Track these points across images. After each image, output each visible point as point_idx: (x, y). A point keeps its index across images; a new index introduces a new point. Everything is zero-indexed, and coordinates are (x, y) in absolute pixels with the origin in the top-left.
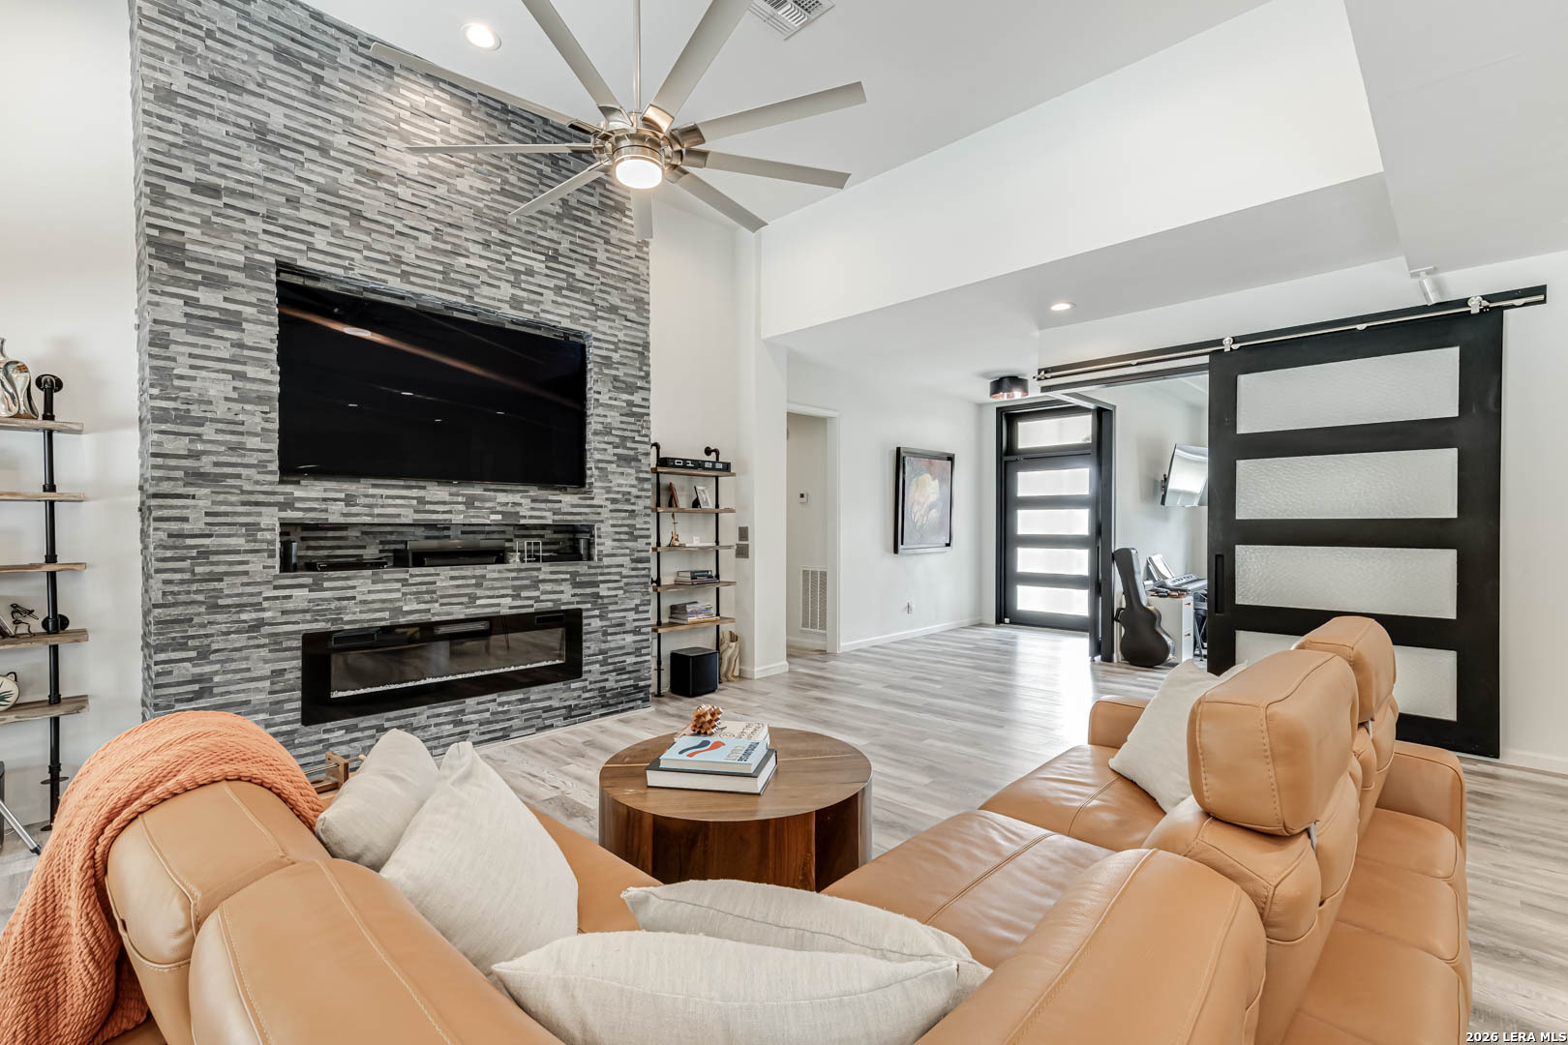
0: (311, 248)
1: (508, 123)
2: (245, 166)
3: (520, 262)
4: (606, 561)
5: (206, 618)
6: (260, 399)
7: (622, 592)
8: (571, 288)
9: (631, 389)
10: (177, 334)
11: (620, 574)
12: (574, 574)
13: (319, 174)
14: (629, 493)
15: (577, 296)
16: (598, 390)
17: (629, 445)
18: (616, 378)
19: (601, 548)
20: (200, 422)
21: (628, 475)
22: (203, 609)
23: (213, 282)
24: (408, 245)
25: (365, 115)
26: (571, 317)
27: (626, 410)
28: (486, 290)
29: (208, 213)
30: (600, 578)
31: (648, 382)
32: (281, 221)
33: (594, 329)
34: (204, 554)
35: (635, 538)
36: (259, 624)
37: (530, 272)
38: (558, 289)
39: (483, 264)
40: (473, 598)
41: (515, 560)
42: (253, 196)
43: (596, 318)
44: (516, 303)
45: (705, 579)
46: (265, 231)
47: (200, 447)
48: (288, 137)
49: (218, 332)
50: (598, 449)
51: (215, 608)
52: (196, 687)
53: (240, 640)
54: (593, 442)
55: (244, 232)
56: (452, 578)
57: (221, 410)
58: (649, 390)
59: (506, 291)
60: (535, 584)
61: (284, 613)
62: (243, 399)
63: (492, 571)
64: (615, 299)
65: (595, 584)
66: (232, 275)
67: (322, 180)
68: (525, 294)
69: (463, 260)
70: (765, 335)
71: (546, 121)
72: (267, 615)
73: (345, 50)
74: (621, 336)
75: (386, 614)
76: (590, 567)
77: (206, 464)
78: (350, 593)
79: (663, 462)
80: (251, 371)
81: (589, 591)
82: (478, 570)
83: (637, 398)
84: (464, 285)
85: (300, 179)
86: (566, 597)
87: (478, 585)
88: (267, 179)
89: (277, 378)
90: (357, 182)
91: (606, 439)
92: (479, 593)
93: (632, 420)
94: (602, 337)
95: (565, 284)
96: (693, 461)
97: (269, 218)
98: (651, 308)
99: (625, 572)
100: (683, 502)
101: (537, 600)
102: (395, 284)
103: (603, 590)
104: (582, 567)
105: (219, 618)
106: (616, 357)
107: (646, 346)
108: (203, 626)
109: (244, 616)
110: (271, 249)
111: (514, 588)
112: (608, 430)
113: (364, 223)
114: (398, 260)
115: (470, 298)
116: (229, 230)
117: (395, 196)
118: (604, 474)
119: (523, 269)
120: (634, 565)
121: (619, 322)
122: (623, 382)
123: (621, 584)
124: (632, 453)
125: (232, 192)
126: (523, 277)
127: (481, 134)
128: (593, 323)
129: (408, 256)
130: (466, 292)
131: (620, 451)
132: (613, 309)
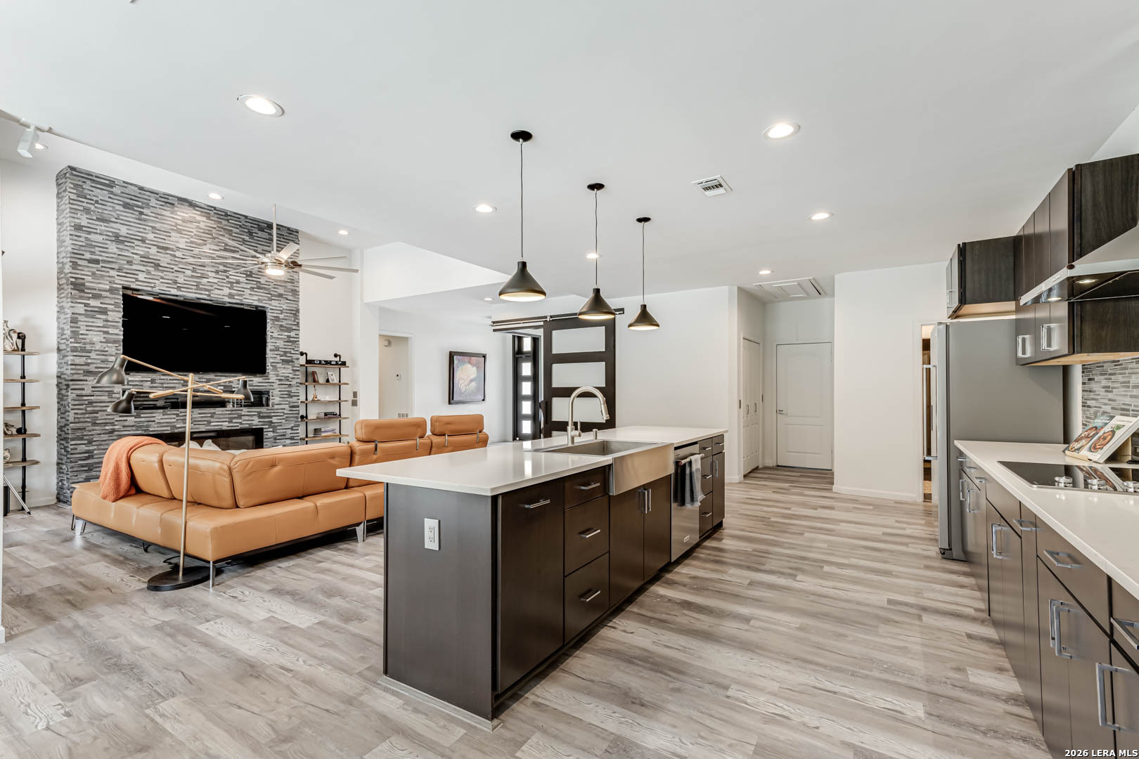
0: (137, 280)
1: (228, 220)
2: (110, 250)
3: (233, 279)
4: (276, 407)
5: (92, 428)
6: (115, 342)
7: (284, 421)
8: (259, 288)
9: (290, 330)
10: (81, 318)
11: (283, 412)
12: (260, 413)
13: (141, 250)
14: (288, 377)
15: (262, 291)
16: (272, 331)
17: (288, 355)
18: (281, 326)
19: (273, 401)
20: (90, 351)
21: (288, 368)
22: (90, 424)
23: (96, 297)
24: (181, 275)
25: (161, 225)
26: (259, 300)
27: (287, 340)
28: (216, 292)
29: (94, 270)
30: (273, 414)
31: (299, 327)
32: (124, 271)
33: (270, 305)
34: (91, 403)
35: (292, 397)
36: (112, 431)
37: (238, 282)
38: (252, 289)
39: (216, 281)
40: (209, 422)
41: (230, 406)
42: (112, 262)
43: (271, 300)
44: (231, 296)
45: (332, 416)
46: (118, 275)
47: (89, 361)
48: (127, 237)
49: (98, 316)
50: (271, 357)
51: (94, 424)
52: (87, 455)
53: (105, 437)
54: (269, 354)
55: (109, 276)
56: (199, 414)
57: (98, 347)
58: (299, 330)
59: (226, 291)
60: (240, 416)
61: (124, 426)
62: (107, 342)
63: (219, 411)
64: (281, 291)
65: (271, 417)
66: (104, 294)
67: (142, 253)
68: (235, 292)
69: (205, 279)
70: (365, 301)
71: (246, 217)
72: (116, 427)
73: (153, 200)
74: (284, 307)
75: (169, 428)
76: (267, 409)
77: (92, 368)
78: (152, 419)
79: (309, 362)
80: (111, 331)
81: (267, 420)
82: (212, 410)
83: (293, 334)
84: (206, 290)
85: (133, 253)
86: (256, 422)
87: (212, 417)
88: (119, 255)
89: (122, 333)
90: (158, 252)
91: (276, 353)
92: (212, 420)
93: (290, 344)
94: (273, 308)
95: (255, 286)
96: (325, 361)
97: (120, 270)
98: (300, 294)
99: (286, 412)
100: (321, 380)
101: (241, 423)
102: (174, 292)
103: (274, 420)
104: (263, 410)
105: (96, 428)
106: (281, 316)
107: (298, 311)
108: (90, 431)
109: (107, 428)
110: (120, 282)
111: (229, 418)
112: (277, 349)
113: (160, 268)
114: (176, 282)
115: (209, 295)
116: (103, 276)
117: (175, 256)
118: (275, 368)
119: (235, 281)
120: (291, 409)
121: (283, 301)
122: (286, 327)
123: (284, 417)
124: (289, 358)
125: (104, 261)
126: (235, 285)
127: (216, 226)
128: (270, 302)
129: (181, 280)
130: (207, 293)
131: (284, 358)
132: (280, 295)
